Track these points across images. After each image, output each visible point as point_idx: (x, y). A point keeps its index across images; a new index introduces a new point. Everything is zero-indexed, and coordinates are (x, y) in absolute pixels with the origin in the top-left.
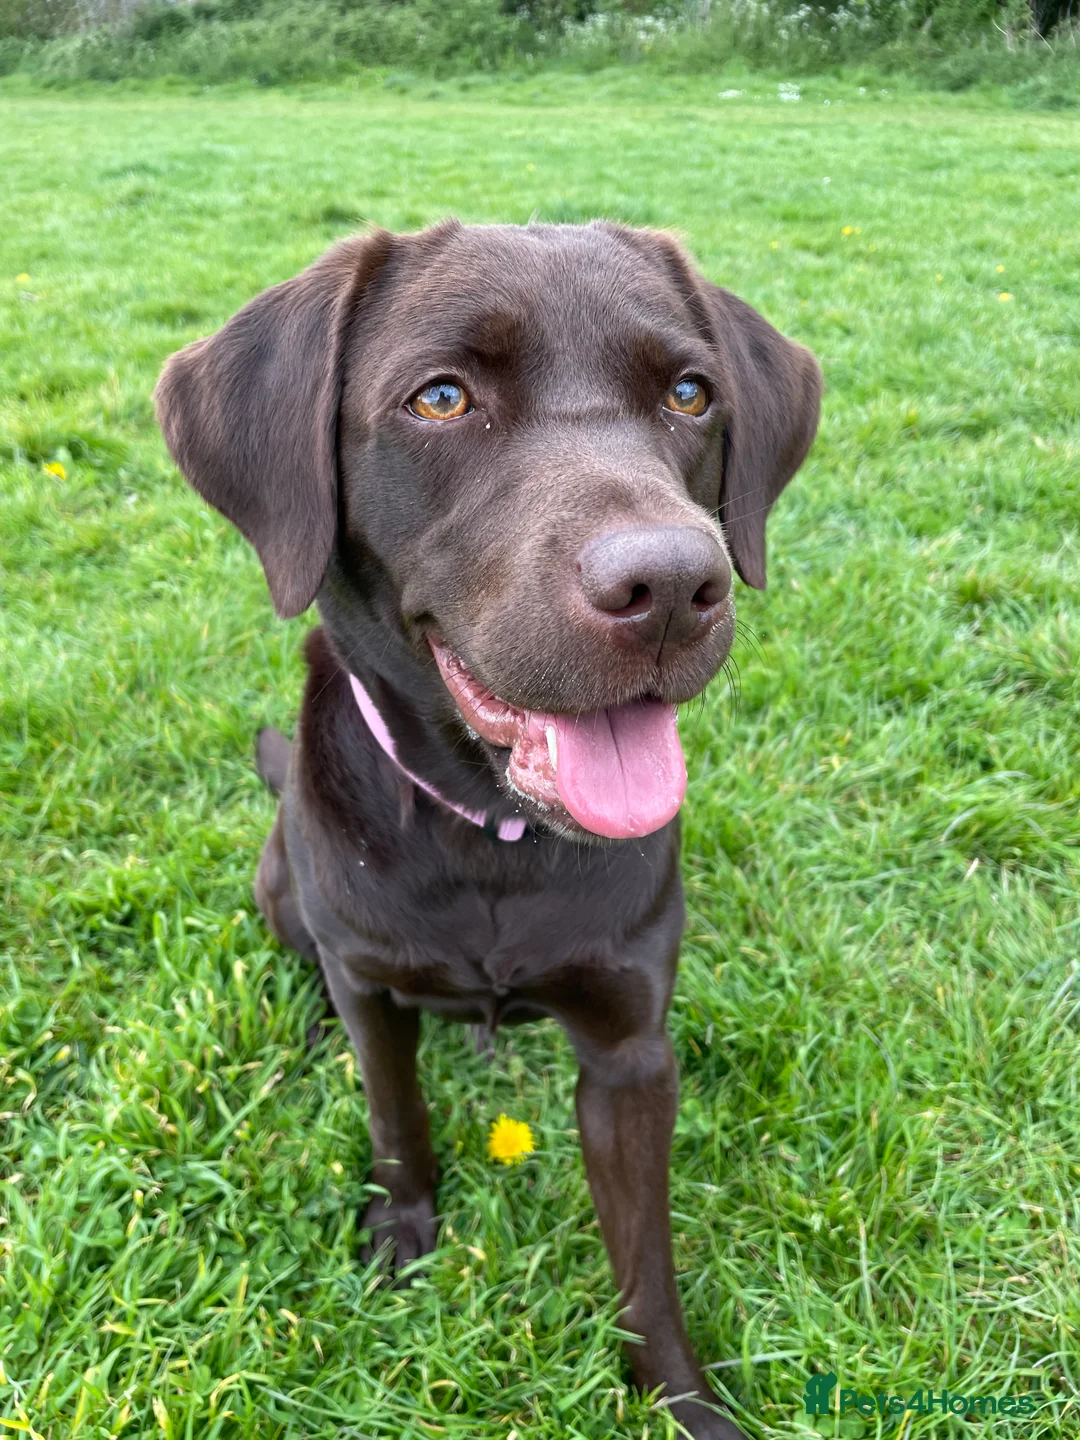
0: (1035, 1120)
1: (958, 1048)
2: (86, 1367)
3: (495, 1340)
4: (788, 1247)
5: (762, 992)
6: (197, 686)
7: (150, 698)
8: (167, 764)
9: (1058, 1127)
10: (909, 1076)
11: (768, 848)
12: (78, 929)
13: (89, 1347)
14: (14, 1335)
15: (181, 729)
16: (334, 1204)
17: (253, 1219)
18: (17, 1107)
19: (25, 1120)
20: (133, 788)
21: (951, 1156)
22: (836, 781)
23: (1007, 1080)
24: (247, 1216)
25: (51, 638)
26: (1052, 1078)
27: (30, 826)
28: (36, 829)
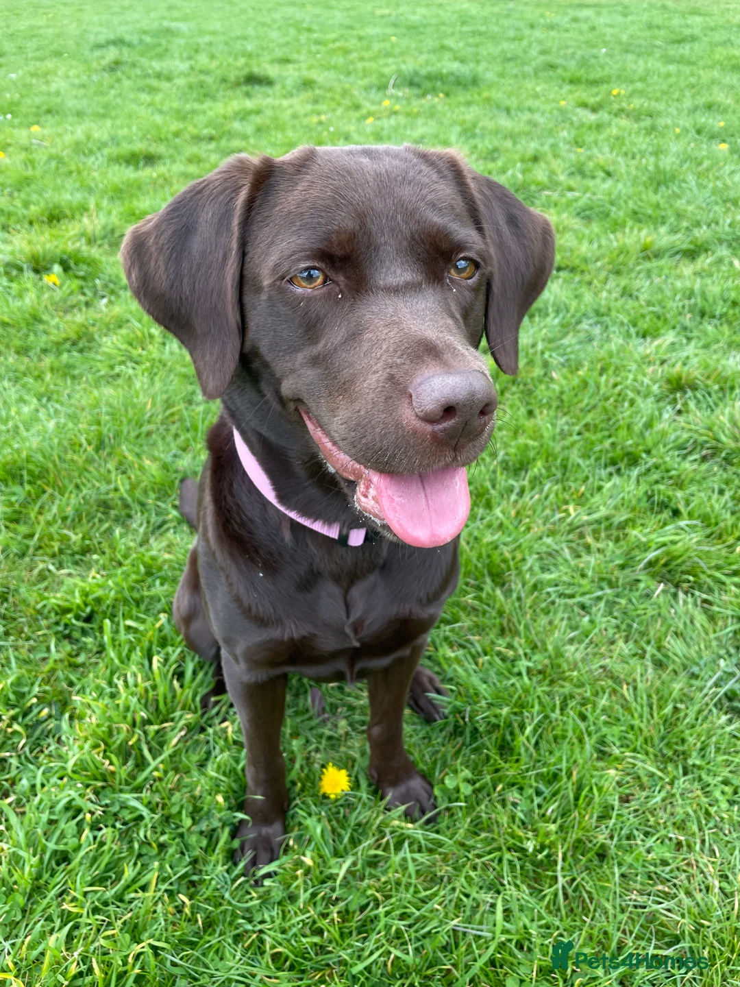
0: (685, 774)
1: (636, 722)
2: (52, 931)
3: (314, 922)
4: (510, 862)
5: (508, 679)
6: (141, 446)
7: (110, 454)
8: (119, 503)
9: (700, 779)
10: (602, 742)
11: (520, 573)
12: (57, 623)
13: (55, 917)
14: (7, 908)
15: (129, 478)
16: (216, 824)
17: (163, 833)
18: (14, 748)
19: (19, 756)
20: (96, 520)
21: (625, 800)
22: (570, 524)
23: (668, 745)
24: (159, 830)
25: (45, 406)
26: (699, 745)
27: (28, 547)
28: (31, 551)
